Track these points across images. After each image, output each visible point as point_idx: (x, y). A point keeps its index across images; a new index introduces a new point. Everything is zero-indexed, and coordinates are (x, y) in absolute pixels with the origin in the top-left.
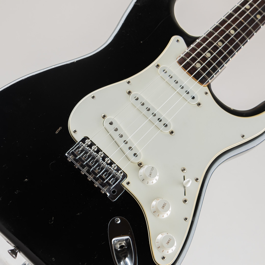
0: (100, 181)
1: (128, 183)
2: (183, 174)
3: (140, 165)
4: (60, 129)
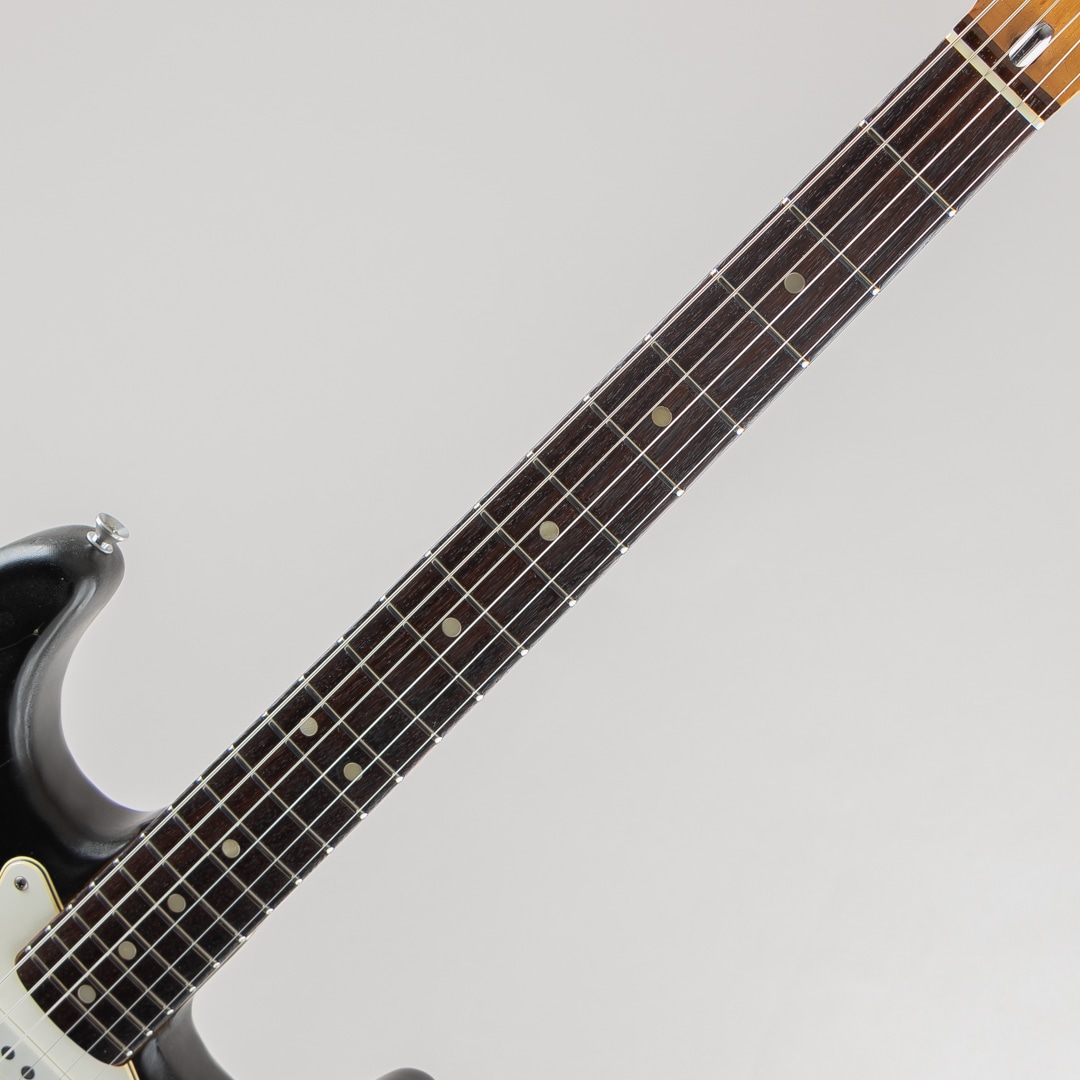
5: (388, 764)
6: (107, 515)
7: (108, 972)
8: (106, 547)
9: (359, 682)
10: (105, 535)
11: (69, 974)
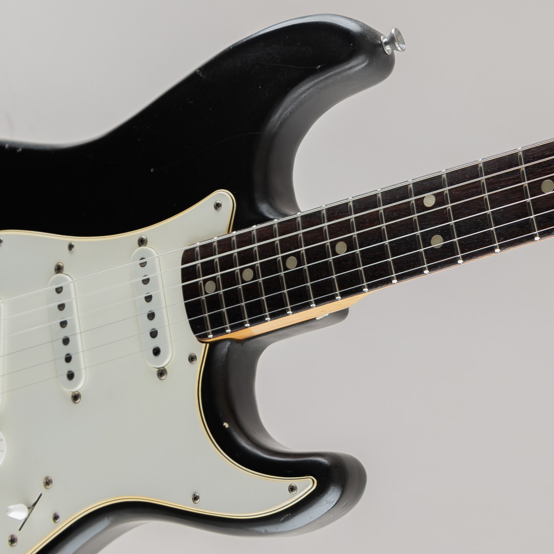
5: (460, 248)
6: (399, 32)
7: (229, 280)
8: (388, 48)
9: (475, 190)
10: (392, 41)
11: (209, 268)
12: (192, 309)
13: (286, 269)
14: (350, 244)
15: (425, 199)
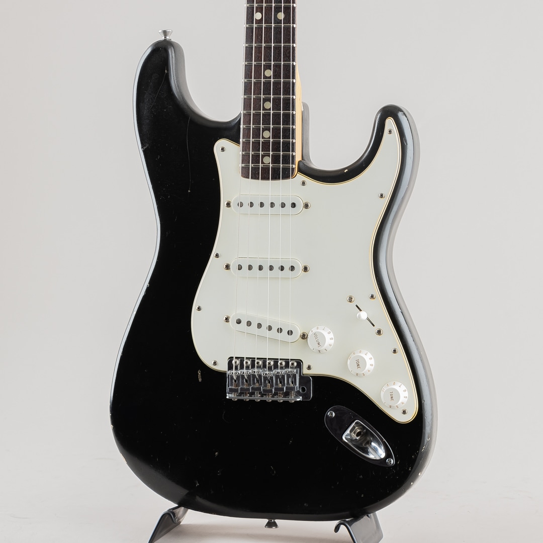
0: (280, 393)
1: (309, 368)
2: (353, 304)
3: (304, 337)
4: (200, 373)
7: (266, 147)
11: (256, 159)
12: (276, 177)
13: (270, 109)
14: (268, 67)
15: (257, 19)
